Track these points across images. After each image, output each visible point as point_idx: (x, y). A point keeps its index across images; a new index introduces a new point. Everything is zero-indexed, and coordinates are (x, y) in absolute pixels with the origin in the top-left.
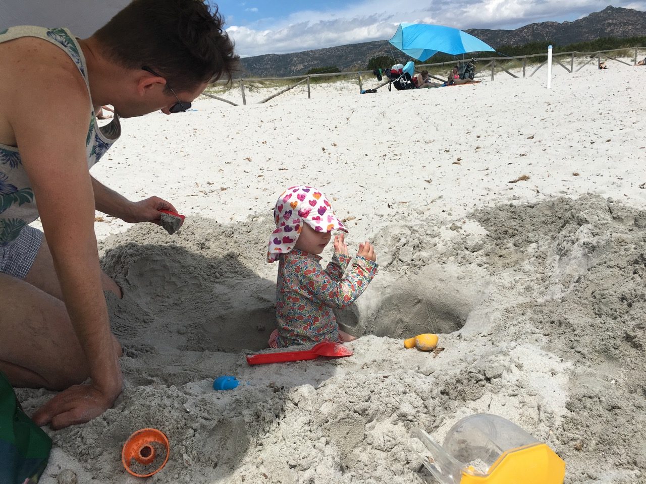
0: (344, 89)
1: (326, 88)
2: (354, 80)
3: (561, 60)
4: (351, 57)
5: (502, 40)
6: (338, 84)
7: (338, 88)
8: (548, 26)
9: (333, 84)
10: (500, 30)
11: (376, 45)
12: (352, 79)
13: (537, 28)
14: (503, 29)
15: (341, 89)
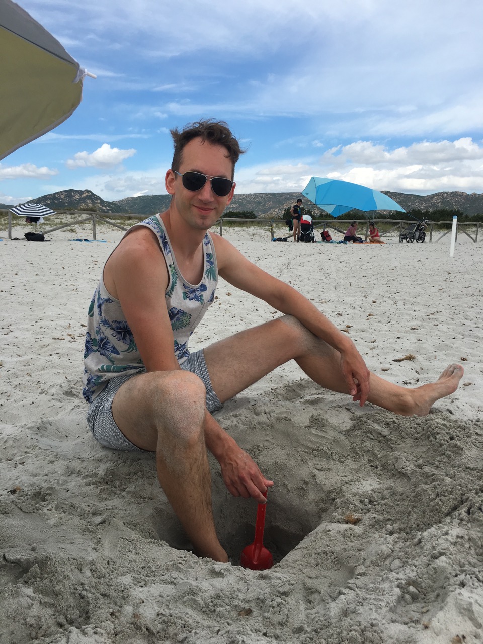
0: (256, 235)
1: (239, 232)
2: (267, 227)
3: (467, 228)
4: (268, 205)
5: (413, 204)
6: (252, 230)
7: (251, 234)
8: (458, 195)
9: (246, 230)
10: (412, 195)
11: (294, 196)
12: (266, 226)
13: (446, 197)
14: (415, 194)
15: (253, 235)
